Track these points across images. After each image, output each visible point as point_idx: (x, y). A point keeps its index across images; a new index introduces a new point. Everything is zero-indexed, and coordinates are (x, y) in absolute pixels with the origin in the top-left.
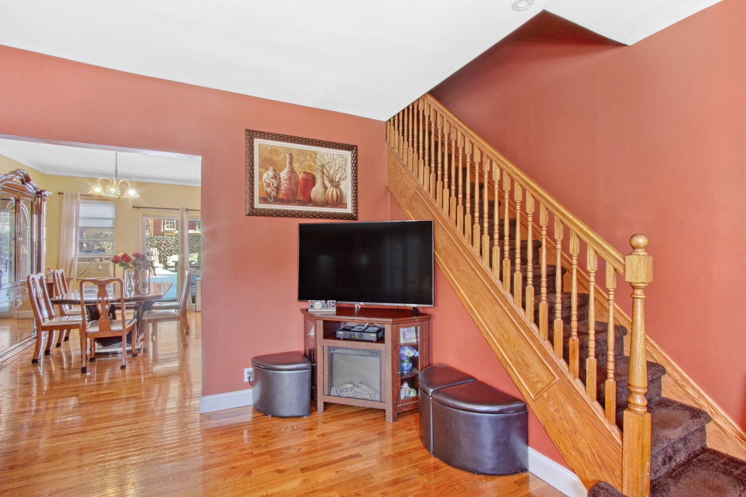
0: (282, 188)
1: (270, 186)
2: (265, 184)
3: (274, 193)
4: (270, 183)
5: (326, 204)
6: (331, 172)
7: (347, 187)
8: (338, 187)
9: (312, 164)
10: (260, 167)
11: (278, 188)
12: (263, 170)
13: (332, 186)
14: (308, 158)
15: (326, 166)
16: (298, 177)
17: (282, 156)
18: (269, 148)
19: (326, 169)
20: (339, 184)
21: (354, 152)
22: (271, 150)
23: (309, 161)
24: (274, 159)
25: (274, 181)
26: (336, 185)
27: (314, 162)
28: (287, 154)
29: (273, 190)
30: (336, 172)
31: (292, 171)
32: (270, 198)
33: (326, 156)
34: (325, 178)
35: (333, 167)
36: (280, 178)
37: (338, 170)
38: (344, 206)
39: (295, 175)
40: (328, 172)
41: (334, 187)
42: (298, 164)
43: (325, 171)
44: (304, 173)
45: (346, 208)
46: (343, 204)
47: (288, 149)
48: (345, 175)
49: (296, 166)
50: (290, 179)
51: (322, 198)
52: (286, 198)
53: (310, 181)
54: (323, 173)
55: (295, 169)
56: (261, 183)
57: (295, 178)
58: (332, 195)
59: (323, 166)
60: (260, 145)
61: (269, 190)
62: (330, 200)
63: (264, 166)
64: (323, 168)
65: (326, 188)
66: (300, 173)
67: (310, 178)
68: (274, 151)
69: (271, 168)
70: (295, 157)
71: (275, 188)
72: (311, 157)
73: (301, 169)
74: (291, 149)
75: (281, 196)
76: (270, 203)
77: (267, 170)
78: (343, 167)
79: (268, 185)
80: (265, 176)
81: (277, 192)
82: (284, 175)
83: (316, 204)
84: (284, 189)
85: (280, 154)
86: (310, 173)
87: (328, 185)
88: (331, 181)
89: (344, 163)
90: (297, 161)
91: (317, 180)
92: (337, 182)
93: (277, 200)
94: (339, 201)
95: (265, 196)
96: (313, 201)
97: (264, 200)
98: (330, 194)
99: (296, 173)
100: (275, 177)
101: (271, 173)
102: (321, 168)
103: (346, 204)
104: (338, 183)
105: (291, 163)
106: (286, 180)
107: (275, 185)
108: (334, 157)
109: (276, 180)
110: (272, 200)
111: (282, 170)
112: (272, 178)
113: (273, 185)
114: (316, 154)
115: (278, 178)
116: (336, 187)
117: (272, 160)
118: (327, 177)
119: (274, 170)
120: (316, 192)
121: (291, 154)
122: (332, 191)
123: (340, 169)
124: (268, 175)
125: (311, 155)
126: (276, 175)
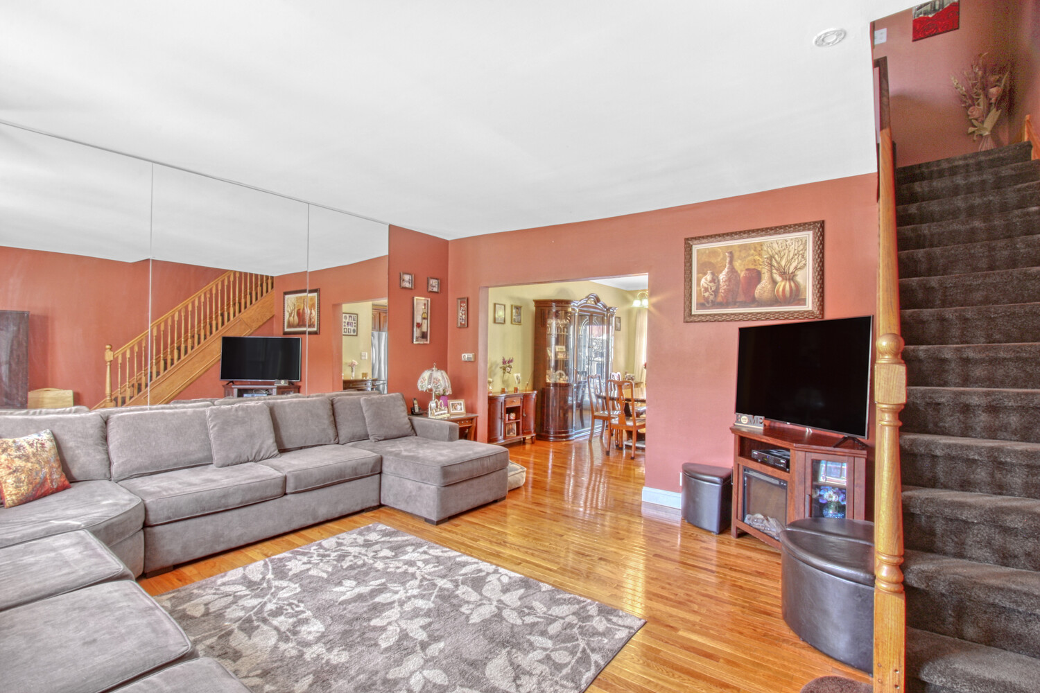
0: (721, 290)
1: (708, 291)
2: (702, 290)
3: (711, 298)
4: (708, 288)
5: (775, 301)
6: (783, 263)
7: (806, 279)
8: (792, 279)
9: (757, 258)
10: (698, 272)
11: (716, 292)
12: (701, 275)
13: (783, 279)
14: (752, 251)
15: (776, 256)
16: (739, 276)
17: (721, 256)
18: (707, 252)
19: (776, 260)
20: (794, 276)
21: (817, 231)
22: (709, 252)
23: (752, 255)
24: (713, 261)
25: (712, 284)
26: (790, 277)
27: (760, 255)
28: (727, 254)
29: (711, 295)
30: (789, 262)
31: (733, 270)
32: (708, 303)
33: (775, 245)
34: (774, 271)
35: (786, 256)
36: (719, 281)
37: (792, 258)
38: (803, 302)
39: (735, 274)
40: (778, 263)
41: (786, 280)
42: (739, 261)
43: (775, 263)
44: (747, 270)
45: (805, 304)
46: (799, 300)
47: (728, 247)
48: (804, 262)
49: (738, 264)
50: (729, 280)
51: (770, 295)
52: (725, 301)
53: (755, 277)
54: (771, 265)
55: (736, 267)
56: (699, 289)
57: (736, 277)
58: (784, 290)
59: (771, 258)
60: (698, 251)
61: (706, 294)
62: (781, 296)
63: (702, 272)
64: (771, 260)
65: (774, 282)
66: (742, 271)
67: (753, 275)
68: (713, 253)
69: (709, 272)
70: (736, 255)
71: (713, 291)
72: (755, 250)
73: (742, 266)
74: (732, 246)
75: (719, 299)
76: (708, 308)
77: (705, 274)
78: (801, 252)
79: (706, 290)
80: (703, 281)
81: (715, 296)
82: (722, 276)
83: (761, 304)
84: (723, 291)
85: (719, 256)
86: (754, 269)
87: (778, 278)
88: (783, 274)
89: (801, 247)
90: (738, 258)
91: (763, 275)
92: (792, 273)
93: (715, 305)
94: (796, 296)
95: (703, 301)
96: (757, 301)
97: (701, 306)
98: (781, 289)
99: (737, 272)
100: (713, 281)
101: (709, 277)
102: (768, 261)
103: (804, 300)
104: (792, 275)
105: (731, 262)
106: (725, 282)
107: (713, 289)
108: (787, 243)
109: (715, 283)
110: (710, 304)
111: (721, 272)
112: (710, 282)
113: (711, 289)
114: (762, 245)
115: (716, 281)
116: (789, 279)
117: (710, 263)
118: (777, 270)
119: (713, 274)
120: (763, 288)
121: (731, 253)
122: (783, 286)
123: (796, 257)
124: (706, 280)
125: (755, 248)
126: (715, 277)
